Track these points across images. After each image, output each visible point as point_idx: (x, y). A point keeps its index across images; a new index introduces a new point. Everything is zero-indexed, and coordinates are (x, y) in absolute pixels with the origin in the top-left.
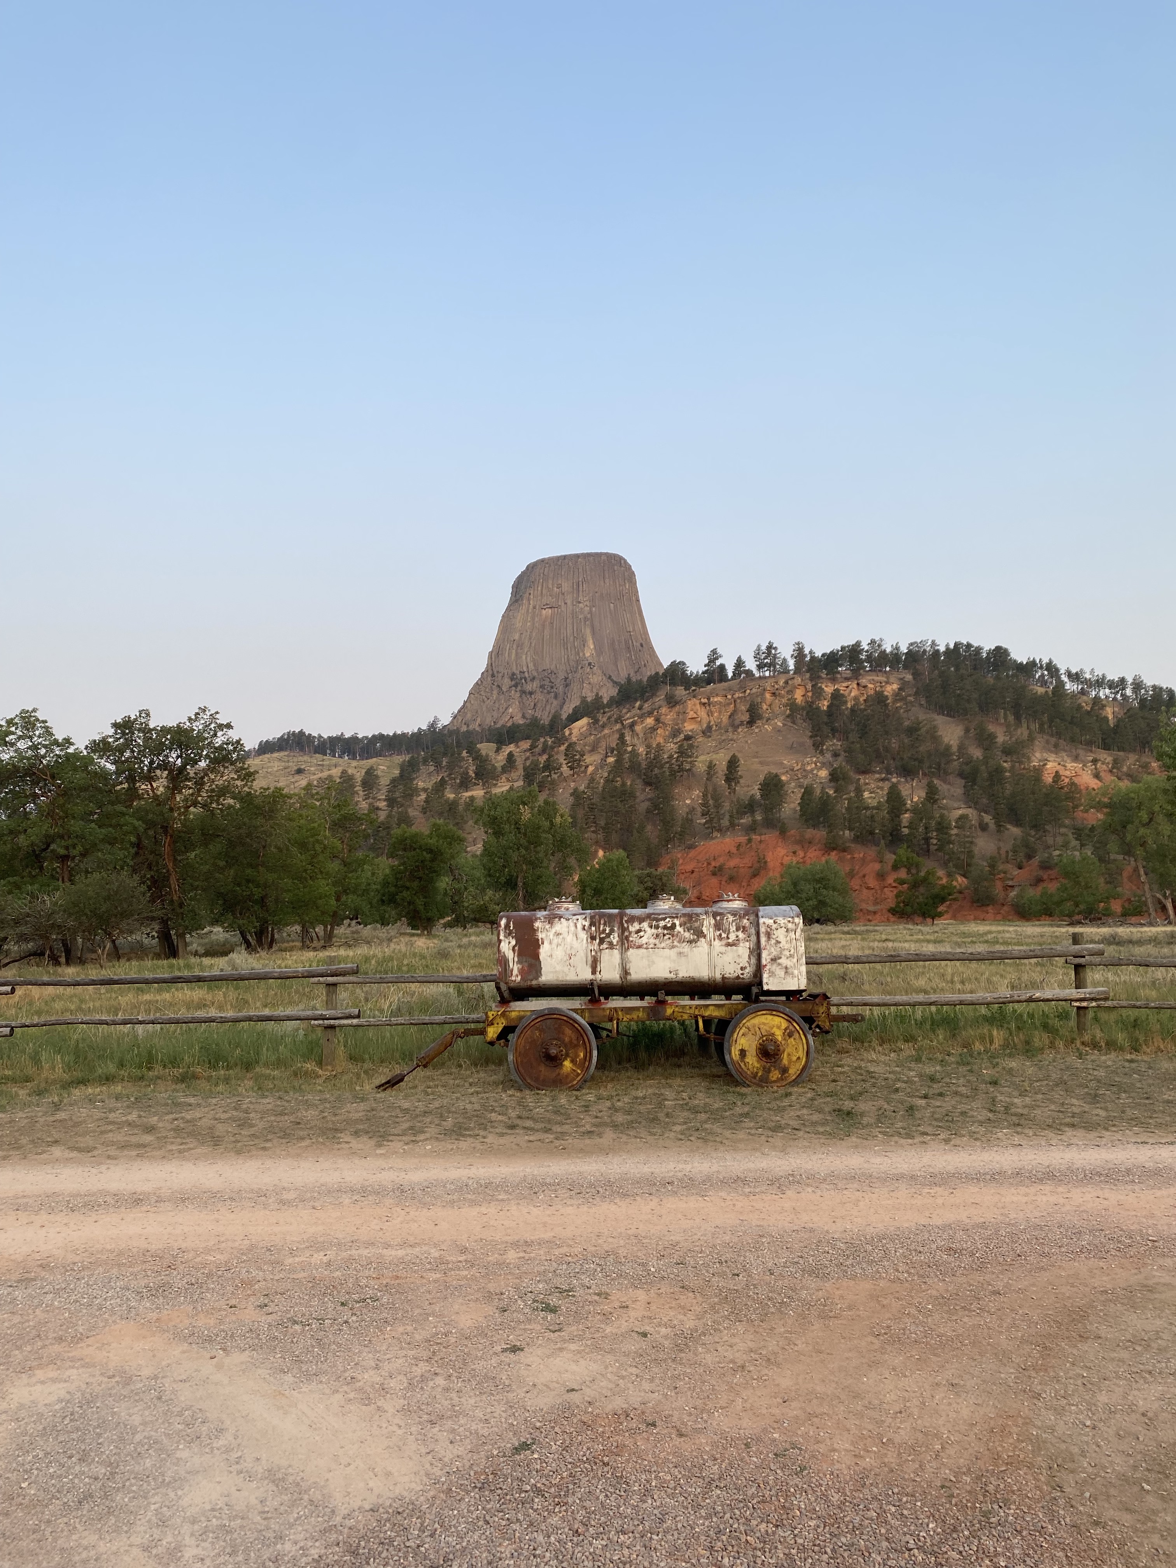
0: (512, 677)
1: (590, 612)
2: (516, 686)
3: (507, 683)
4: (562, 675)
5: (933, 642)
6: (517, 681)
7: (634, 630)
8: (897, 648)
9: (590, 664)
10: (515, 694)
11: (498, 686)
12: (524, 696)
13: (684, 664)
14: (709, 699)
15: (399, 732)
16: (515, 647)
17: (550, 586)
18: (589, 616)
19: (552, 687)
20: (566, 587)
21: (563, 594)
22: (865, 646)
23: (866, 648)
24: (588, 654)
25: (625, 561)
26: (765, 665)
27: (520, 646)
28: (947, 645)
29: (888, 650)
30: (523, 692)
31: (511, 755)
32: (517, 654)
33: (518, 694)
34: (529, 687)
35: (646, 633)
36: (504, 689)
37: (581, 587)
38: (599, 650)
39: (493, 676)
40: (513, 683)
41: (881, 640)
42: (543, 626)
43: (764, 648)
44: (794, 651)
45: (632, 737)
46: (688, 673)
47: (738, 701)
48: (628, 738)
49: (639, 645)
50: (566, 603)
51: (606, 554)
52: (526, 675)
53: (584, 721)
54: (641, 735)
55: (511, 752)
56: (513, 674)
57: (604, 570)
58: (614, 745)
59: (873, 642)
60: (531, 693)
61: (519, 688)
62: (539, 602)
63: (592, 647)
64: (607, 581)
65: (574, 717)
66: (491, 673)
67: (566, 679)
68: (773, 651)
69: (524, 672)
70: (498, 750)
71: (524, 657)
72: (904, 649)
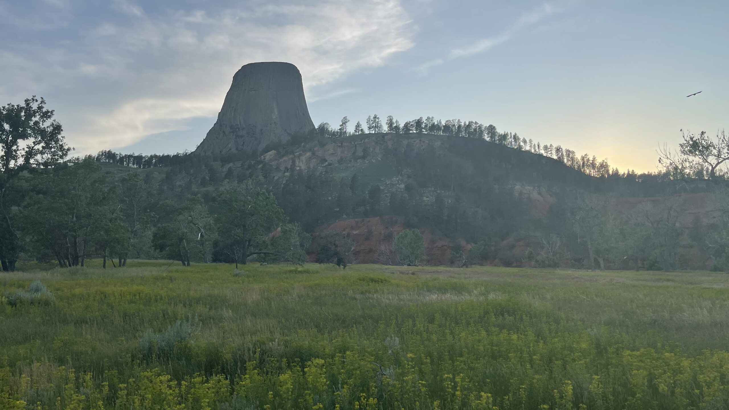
1: (276, 94)
2: (233, 132)
3: (228, 130)
4: (259, 128)
5: (459, 120)
6: (234, 129)
7: (300, 106)
8: (440, 122)
9: (275, 123)
11: (224, 132)
12: (237, 138)
13: (328, 124)
14: (342, 144)
15: (166, 154)
16: (233, 110)
17: (255, 78)
18: (275, 97)
19: (254, 134)
20: (263, 79)
21: (262, 83)
22: (424, 120)
23: (425, 122)
24: (274, 117)
25: (296, 67)
26: (373, 127)
27: (237, 110)
28: (465, 123)
29: (436, 123)
30: (237, 136)
31: (230, 169)
32: (235, 114)
33: (234, 137)
34: (240, 133)
35: (307, 109)
36: (227, 134)
37: (271, 80)
38: (280, 115)
39: (221, 126)
40: (232, 130)
41: (433, 118)
42: (250, 100)
43: (372, 118)
44: (388, 120)
45: (299, 162)
46: (330, 129)
47: (358, 146)
48: (297, 162)
49: (302, 114)
50: (263, 88)
51: (287, 63)
52: (239, 126)
53: (273, 152)
54: (304, 161)
55: (230, 167)
56: (232, 126)
57: (283, 72)
58: (289, 167)
59: (428, 118)
60: (241, 137)
61: (235, 133)
62: (248, 87)
63: (276, 113)
64: (286, 78)
65: (267, 150)
66: (220, 124)
67: (261, 130)
68: (377, 120)
69: (238, 125)
70: (222, 166)
71: (238, 117)
72: (443, 123)
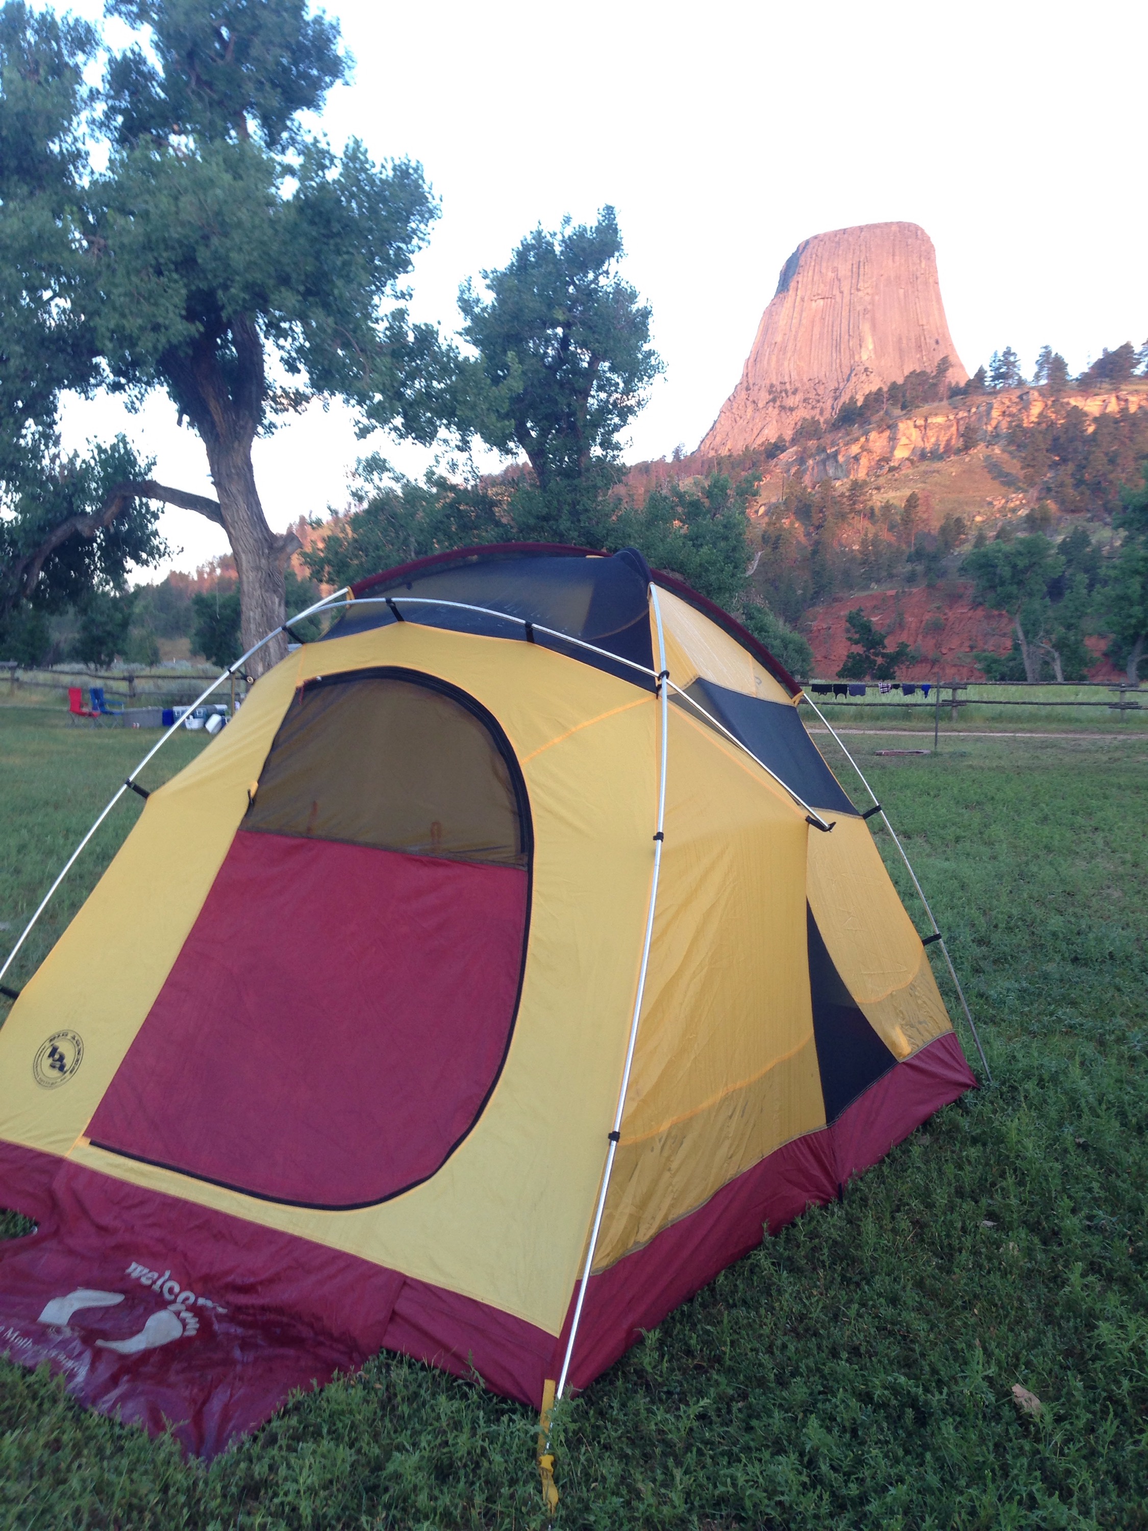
0: (771, 389)
1: (872, 302)
2: (774, 400)
3: (764, 396)
4: (832, 385)
6: (776, 395)
7: (928, 323)
9: (866, 370)
10: (773, 412)
11: (754, 402)
12: (783, 414)
16: (776, 351)
17: (824, 271)
18: (869, 307)
19: (818, 401)
20: (844, 270)
21: (839, 280)
24: (865, 357)
25: (923, 231)
26: (1000, 375)
27: (783, 350)
30: (782, 408)
32: (778, 361)
33: (776, 411)
34: (790, 401)
35: (944, 326)
36: (760, 405)
37: (862, 269)
38: (880, 350)
39: (748, 389)
40: (772, 396)
42: (813, 322)
43: (1002, 353)
49: (933, 342)
50: (842, 292)
51: (899, 224)
52: (788, 386)
56: (772, 386)
57: (894, 245)
60: (791, 409)
61: (778, 403)
62: (809, 292)
63: (871, 347)
64: (897, 258)
66: (746, 386)
67: (836, 390)
68: (1012, 359)
69: (785, 383)
71: (786, 363)
